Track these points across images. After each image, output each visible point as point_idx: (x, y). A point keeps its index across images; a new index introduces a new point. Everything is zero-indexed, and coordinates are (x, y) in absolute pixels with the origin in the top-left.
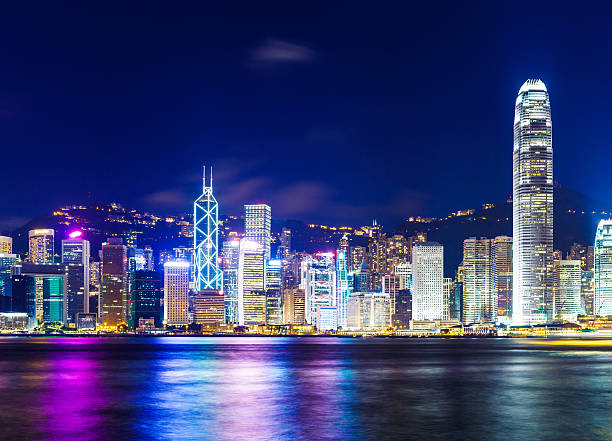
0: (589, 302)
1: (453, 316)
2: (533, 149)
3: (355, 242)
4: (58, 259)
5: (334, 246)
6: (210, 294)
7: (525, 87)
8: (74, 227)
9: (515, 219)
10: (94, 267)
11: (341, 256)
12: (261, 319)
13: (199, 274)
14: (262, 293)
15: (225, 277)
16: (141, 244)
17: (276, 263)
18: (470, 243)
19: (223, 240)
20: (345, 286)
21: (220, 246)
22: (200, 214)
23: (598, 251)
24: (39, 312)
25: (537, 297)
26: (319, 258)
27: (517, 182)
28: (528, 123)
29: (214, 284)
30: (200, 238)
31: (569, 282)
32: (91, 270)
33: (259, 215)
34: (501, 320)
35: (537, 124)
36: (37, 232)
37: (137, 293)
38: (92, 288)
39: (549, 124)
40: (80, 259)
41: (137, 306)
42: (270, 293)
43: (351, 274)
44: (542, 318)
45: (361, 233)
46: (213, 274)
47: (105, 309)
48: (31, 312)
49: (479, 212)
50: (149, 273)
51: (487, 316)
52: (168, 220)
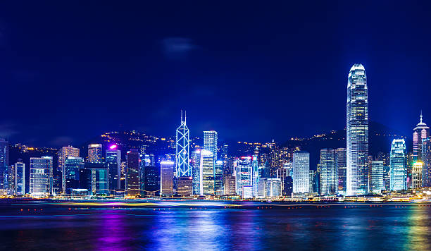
0: (387, 183)
1: (315, 191)
2: (358, 101)
3: (262, 151)
4: (104, 160)
5: (251, 153)
6: (184, 179)
7: (353, 68)
8: (112, 143)
9: (348, 139)
10: (123, 165)
11: (255, 159)
12: (212, 192)
13: (179, 168)
14: (212, 178)
15: (193, 169)
16: (148, 152)
17: (220, 162)
18: (323, 151)
19: (192, 150)
20: (257, 175)
21: (190, 153)
22: (180, 136)
23: (392, 156)
24: (94, 190)
25: (359, 181)
26: (243, 160)
27: (349, 119)
28: (354, 87)
29: (187, 174)
30: (180, 149)
31: (377, 172)
32: (122, 166)
33: (210, 136)
34: (341, 193)
35: (360, 88)
36: (93, 146)
37: (146, 178)
38: (122, 176)
39: (366, 88)
40: (115, 160)
41: (146, 184)
42: (217, 178)
43: (260, 168)
44: (362, 192)
45: (266, 146)
46: (186, 168)
47: (129, 187)
48: (90, 188)
49: (329, 135)
50: (153, 168)
51: (333, 190)
52: (162, 139)
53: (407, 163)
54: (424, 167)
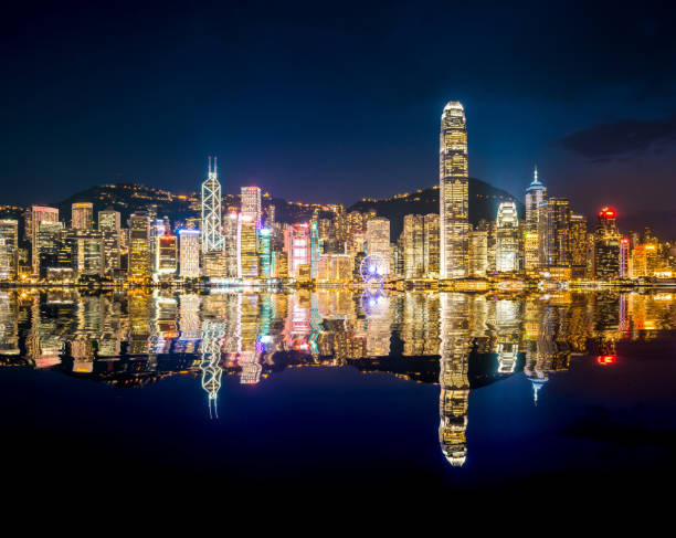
2: (454, 151)
5: (308, 219)
9: (441, 201)
11: (314, 227)
12: (255, 274)
13: (207, 239)
14: (255, 254)
15: (227, 239)
17: (265, 231)
18: (409, 218)
20: (318, 250)
21: (223, 218)
22: (207, 193)
23: (499, 225)
24: (81, 267)
26: (298, 228)
27: (443, 175)
29: (218, 247)
30: (207, 212)
36: (78, 205)
43: (322, 240)
46: (217, 239)
48: (75, 267)
51: (422, 272)
52: (181, 197)
54: (541, 240)
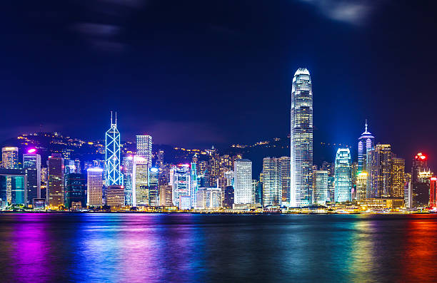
0: (332, 194)
1: (257, 202)
2: (302, 107)
3: (201, 158)
4: (21, 166)
5: (189, 161)
6: (115, 188)
7: (298, 72)
8: (31, 146)
9: (292, 147)
10: (44, 171)
12: (146, 203)
13: (109, 176)
14: (146, 187)
15: (125, 177)
16: (72, 157)
17: (155, 170)
18: (267, 160)
19: (123, 155)
20: (195, 184)
21: (122, 160)
22: (109, 140)
23: (337, 166)
24: (9, 198)
25: (304, 191)
26: (180, 168)
27: (293, 126)
28: (299, 92)
29: (118, 182)
30: (109, 154)
31: (321, 183)
32: (42, 173)
33: (145, 142)
34: (284, 204)
35: (305, 94)
36: (7, 149)
37: (71, 187)
38: (42, 183)
39: (310, 94)
40: (34, 166)
41: (71, 194)
42: (151, 188)
43: (199, 177)
44: (306, 203)
45: (205, 153)
46: (117, 176)
47: (51, 196)
48: (4, 198)
49: (272, 142)
50: (78, 175)
51: (276, 201)
52: (90, 143)
53: (351, 173)
54: (369, 178)
